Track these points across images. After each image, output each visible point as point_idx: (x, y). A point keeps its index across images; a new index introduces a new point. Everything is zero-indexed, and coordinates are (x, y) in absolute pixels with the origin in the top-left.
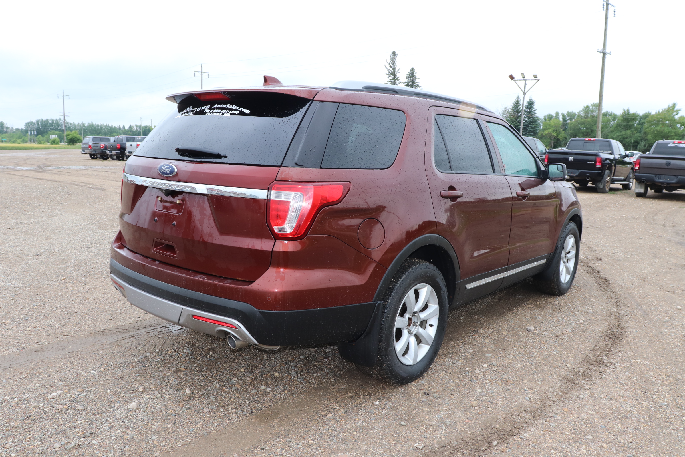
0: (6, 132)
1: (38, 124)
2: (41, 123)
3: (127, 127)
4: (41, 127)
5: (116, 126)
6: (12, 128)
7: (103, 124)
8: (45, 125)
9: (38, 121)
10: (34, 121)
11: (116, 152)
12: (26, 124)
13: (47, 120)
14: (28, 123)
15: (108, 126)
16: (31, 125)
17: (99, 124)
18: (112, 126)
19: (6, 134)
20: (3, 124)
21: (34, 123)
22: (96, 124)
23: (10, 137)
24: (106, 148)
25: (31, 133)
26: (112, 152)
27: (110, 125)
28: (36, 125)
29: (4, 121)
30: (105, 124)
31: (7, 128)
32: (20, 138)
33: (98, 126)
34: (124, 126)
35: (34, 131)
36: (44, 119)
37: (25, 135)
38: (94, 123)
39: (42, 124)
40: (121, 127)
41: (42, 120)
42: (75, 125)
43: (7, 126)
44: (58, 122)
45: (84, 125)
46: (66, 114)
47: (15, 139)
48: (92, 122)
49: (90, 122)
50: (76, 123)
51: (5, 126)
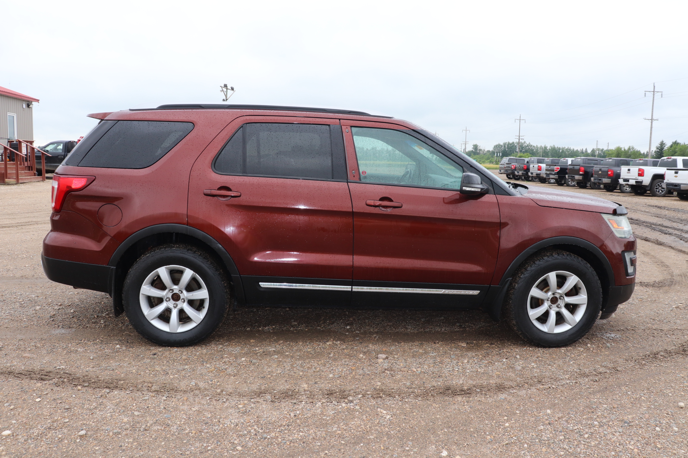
0: (478, 154)
1: (505, 147)
2: (507, 145)
3: (589, 151)
4: (507, 150)
5: (579, 150)
6: (484, 150)
7: (565, 148)
8: (511, 147)
9: (505, 144)
10: (502, 144)
11: (522, 173)
12: (495, 147)
13: (513, 143)
14: (497, 146)
15: (570, 149)
16: (499, 147)
17: (561, 147)
18: (573, 149)
19: (478, 156)
20: (477, 147)
21: (502, 146)
22: (558, 148)
23: (481, 158)
24: (515, 169)
25: (497, 155)
26: (519, 173)
27: (572, 148)
28: (503, 148)
29: (478, 144)
30: (567, 148)
31: (480, 150)
32: (488, 159)
33: (560, 149)
34: (586, 149)
35: (500, 153)
36: (511, 142)
37: (492, 157)
38: (556, 146)
39: (508, 147)
40: (584, 150)
41: (509, 143)
42: (538, 148)
43: (480, 148)
44: (522, 145)
45: (546, 148)
46: (521, 138)
47: (484, 160)
48: (554, 146)
49: (552, 145)
50: (539, 146)
51: (479, 148)
